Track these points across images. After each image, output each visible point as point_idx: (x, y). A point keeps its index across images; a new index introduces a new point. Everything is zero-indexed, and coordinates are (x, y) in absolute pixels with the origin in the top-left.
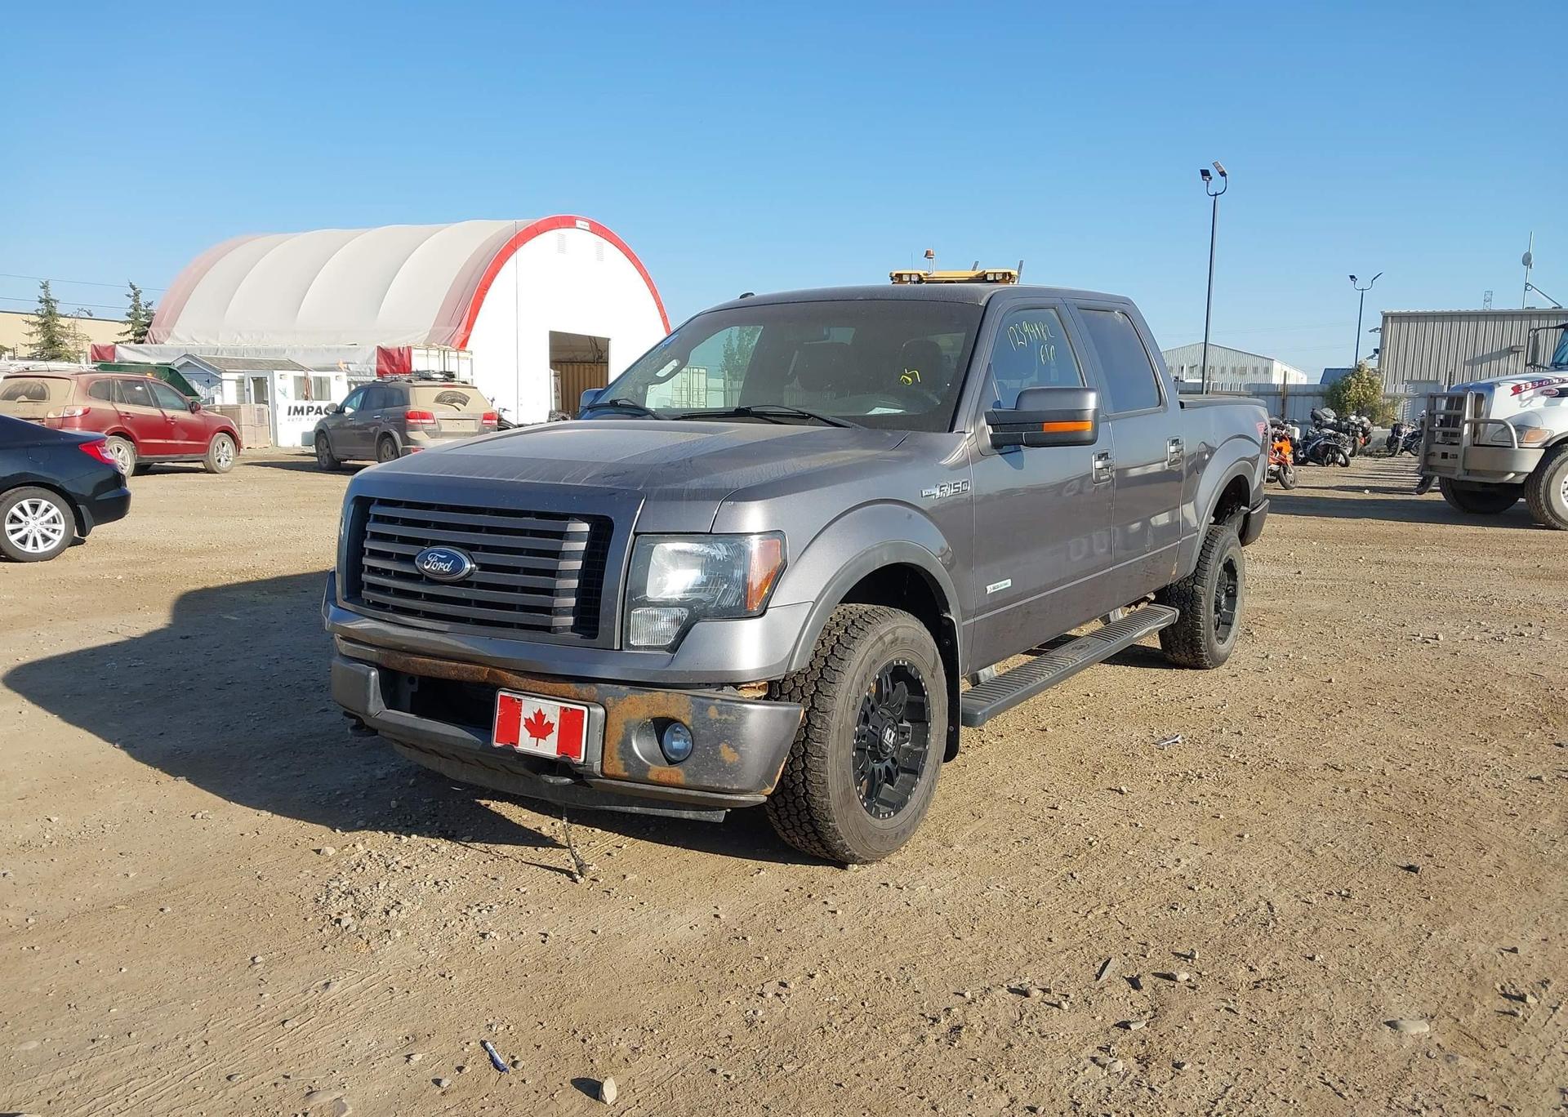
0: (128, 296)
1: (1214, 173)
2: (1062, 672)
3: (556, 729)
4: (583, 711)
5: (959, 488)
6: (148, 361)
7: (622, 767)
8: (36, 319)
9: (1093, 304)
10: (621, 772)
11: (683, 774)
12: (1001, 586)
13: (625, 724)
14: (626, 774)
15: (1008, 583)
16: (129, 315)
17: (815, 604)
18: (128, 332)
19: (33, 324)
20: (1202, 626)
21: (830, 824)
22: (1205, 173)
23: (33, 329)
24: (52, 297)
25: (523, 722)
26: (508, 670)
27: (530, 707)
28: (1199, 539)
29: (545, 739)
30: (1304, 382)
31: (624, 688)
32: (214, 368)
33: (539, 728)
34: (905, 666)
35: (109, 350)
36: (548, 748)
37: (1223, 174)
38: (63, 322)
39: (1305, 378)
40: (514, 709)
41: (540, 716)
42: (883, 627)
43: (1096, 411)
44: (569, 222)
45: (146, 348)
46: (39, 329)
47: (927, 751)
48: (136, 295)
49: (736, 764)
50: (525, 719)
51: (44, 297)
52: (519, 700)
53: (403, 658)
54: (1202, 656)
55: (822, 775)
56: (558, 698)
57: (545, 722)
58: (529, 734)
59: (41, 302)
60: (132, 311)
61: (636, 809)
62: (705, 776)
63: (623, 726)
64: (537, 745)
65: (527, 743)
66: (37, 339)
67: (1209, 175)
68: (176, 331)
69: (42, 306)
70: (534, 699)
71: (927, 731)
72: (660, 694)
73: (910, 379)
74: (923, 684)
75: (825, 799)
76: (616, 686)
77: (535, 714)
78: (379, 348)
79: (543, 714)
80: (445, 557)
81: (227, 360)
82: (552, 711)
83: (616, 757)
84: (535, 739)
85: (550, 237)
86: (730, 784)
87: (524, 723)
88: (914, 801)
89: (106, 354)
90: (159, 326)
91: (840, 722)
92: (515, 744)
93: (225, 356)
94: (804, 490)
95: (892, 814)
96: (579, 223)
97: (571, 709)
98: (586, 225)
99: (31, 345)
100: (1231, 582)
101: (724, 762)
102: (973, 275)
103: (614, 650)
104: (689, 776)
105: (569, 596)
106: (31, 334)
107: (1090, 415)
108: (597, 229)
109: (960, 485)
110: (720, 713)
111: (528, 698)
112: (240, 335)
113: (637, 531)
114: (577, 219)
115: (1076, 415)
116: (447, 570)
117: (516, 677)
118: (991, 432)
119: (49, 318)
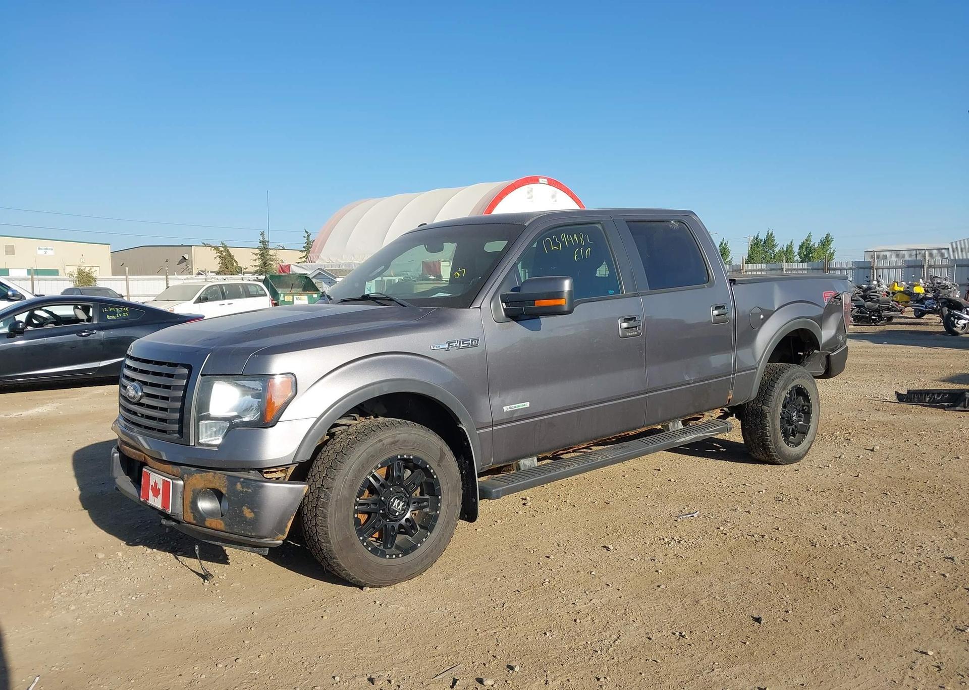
0: (304, 237)
2: (589, 465)
3: (161, 492)
4: (170, 483)
5: (469, 344)
6: (305, 273)
7: (192, 517)
8: (257, 251)
9: (650, 218)
10: (192, 521)
11: (223, 524)
12: (519, 406)
13: (192, 491)
14: (195, 522)
15: (527, 404)
16: (304, 247)
17: (318, 419)
18: (304, 257)
19: (257, 254)
20: (769, 435)
21: (335, 560)
23: (256, 257)
24: (266, 239)
26: (149, 456)
28: (758, 373)
29: (158, 498)
31: (193, 469)
32: (333, 276)
33: (156, 491)
34: (411, 459)
35: (288, 267)
36: (159, 503)
38: (271, 252)
41: (156, 484)
42: (384, 434)
43: (570, 292)
44: (534, 180)
45: (305, 265)
46: (259, 257)
47: (438, 515)
48: (308, 236)
49: (252, 520)
50: (151, 486)
51: (262, 240)
52: (149, 474)
54: (773, 455)
55: (324, 529)
56: (162, 474)
57: (158, 488)
58: (152, 494)
59: (260, 242)
60: (306, 245)
62: (235, 526)
63: (192, 492)
64: (155, 501)
65: (151, 500)
66: (258, 262)
68: (322, 255)
69: (260, 245)
70: (154, 473)
71: (439, 501)
72: (211, 474)
73: (459, 275)
74: (432, 471)
75: (328, 544)
76: (190, 468)
77: (154, 483)
78: (423, 261)
79: (157, 482)
80: (133, 388)
81: (340, 271)
82: (160, 481)
83: (189, 511)
84: (154, 497)
85: (524, 189)
86: (250, 532)
87: (151, 488)
88: (422, 548)
89: (285, 269)
90: (314, 253)
91: (338, 495)
92: (147, 500)
93: (344, 268)
94: (317, 347)
95: (400, 555)
96: (541, 180)
97: (166, 480)
98: (545, 181)
99: (255, 266)
100: (806, 404)
101: (246, 517)
103: (190, 446)
104: (226, 525)
105: (176, 412)
106: (255, 260)
107: (566, 295)
108: (552, 183)
109: (470, 342)
110: (243, 487)
111: (152, 473)
112: (354, 256)
113: (202, 374)
114: (540, 177)
115: (558, 295)
116: (133, 396)
117: (151, 460)
118: (505, 307)
119: (264, 251)
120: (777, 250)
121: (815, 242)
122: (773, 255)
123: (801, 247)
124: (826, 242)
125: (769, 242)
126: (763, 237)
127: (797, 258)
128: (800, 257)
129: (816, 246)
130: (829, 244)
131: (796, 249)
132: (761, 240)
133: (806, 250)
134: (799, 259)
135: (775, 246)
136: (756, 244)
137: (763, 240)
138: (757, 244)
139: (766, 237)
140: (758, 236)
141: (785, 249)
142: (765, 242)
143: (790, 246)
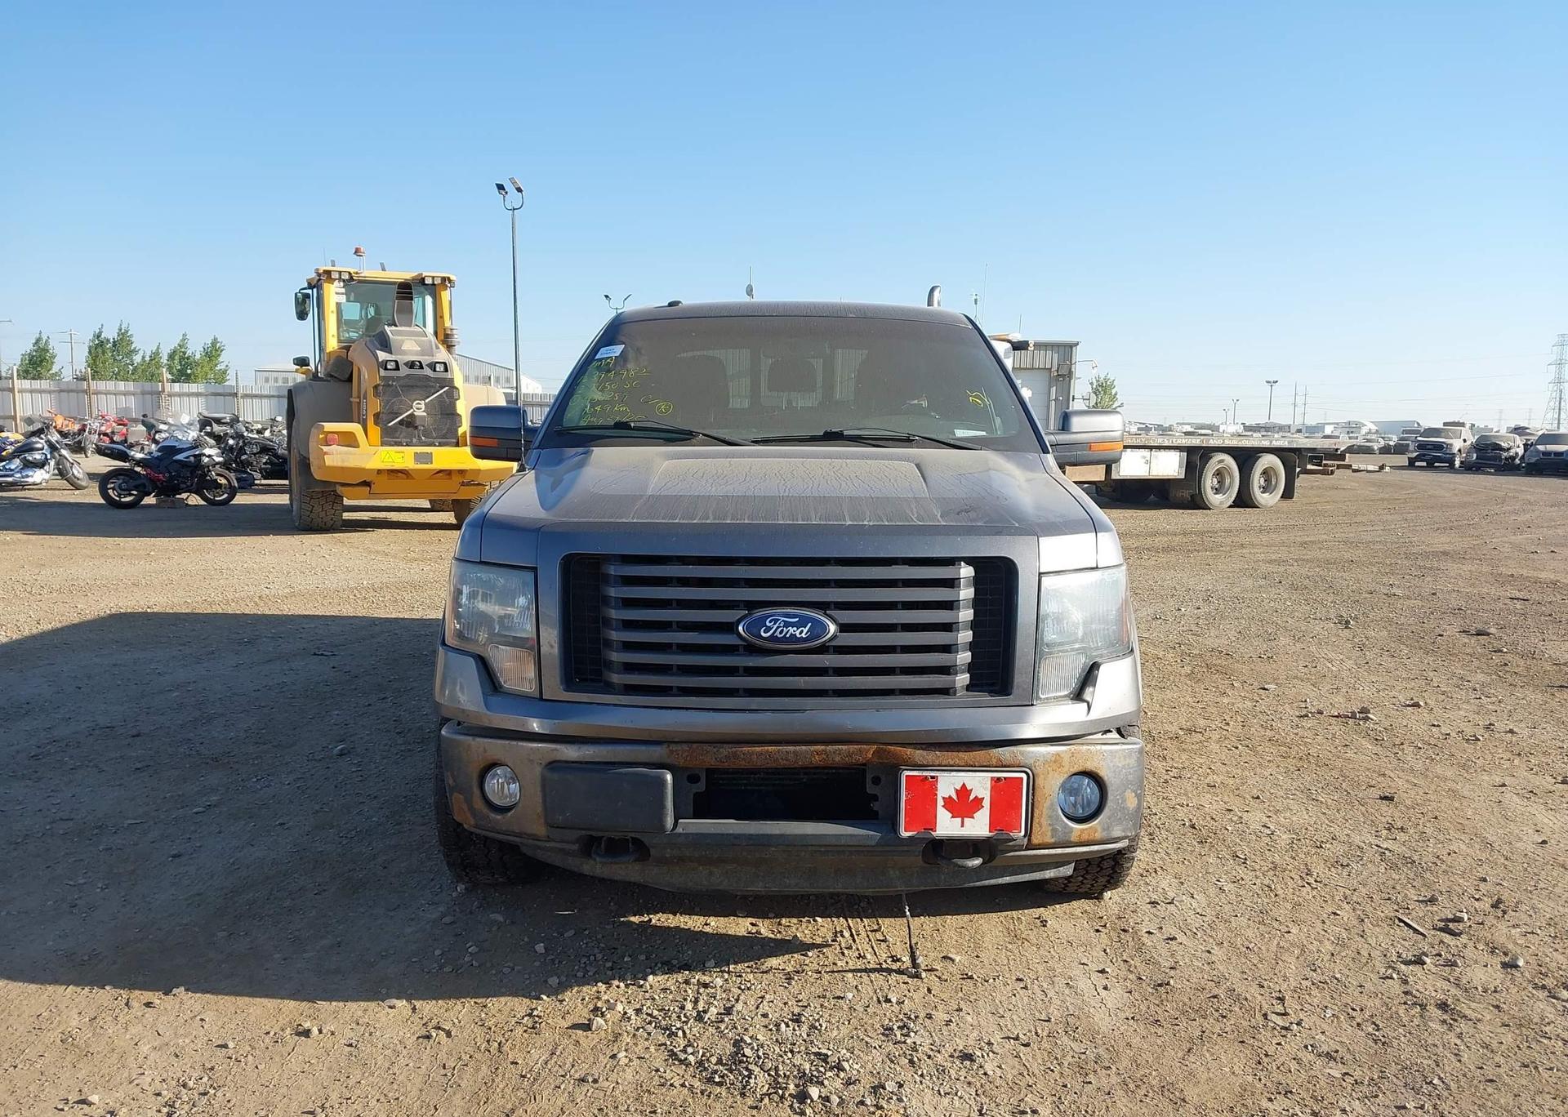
1: (508, 187)
3: (986, 803)
4: (1022, 779)
7: (1050, 833)
11: (1099, 829)
14: (1053, 840)
22: (500, 187)
25: (940, 802)
26: (903, 745)
27: (947, 785)
29: (973, 818)
30: (539, 391)
33: (963, 805)
36: (978, 826)
37: (519, 190)
39: (540, 387)
40: (927, 789)
41: (963, 792)
50: (944, 798)
52: (933, 777)
53: (725, 750)
56: (988, 769)
57: (972, 798)
58: (950, 815)
61: (1007, 879)
62: (1116, 828)
64: (962, 826)
65: (947, 826)
67: (504, 189)
70: (954, 773)
73: (979, 401)
77: (957, 791)
79: (969, 788)
80: (797, 619)
82: (980, 784)
83: (1045, 824)
84: (959, 820)
87: (943, 804)
92: (932, 830)
97: (1005, 778)
101: (1128, 809)
102: (408, 277)
103: (1034, 705)
104: (1104, 830)
105: (964, 651)
111: (946, 774)
116: (803, 635)
117: (918, 752)
120: (137, 359)
121: (195, 350)
122: (131, 367)
123: (171, 357)
124: (213, 352)
125: (122, 343)
126: (110, 334)
127: (167, 376)
128: (172, 374)
129: (198, 357)
130: (219, 355)
131: (164, 360)
132: (108, 341)
133: (180, 362)
134: (170, 377)
135: (135, 351)
136: (98, 348)
137: (112, 340)
138: (101, 344)
139: (116, 335)
140: (101, 333)
141: (147, 359)
142: (114, 345)
143: (156, 355)
